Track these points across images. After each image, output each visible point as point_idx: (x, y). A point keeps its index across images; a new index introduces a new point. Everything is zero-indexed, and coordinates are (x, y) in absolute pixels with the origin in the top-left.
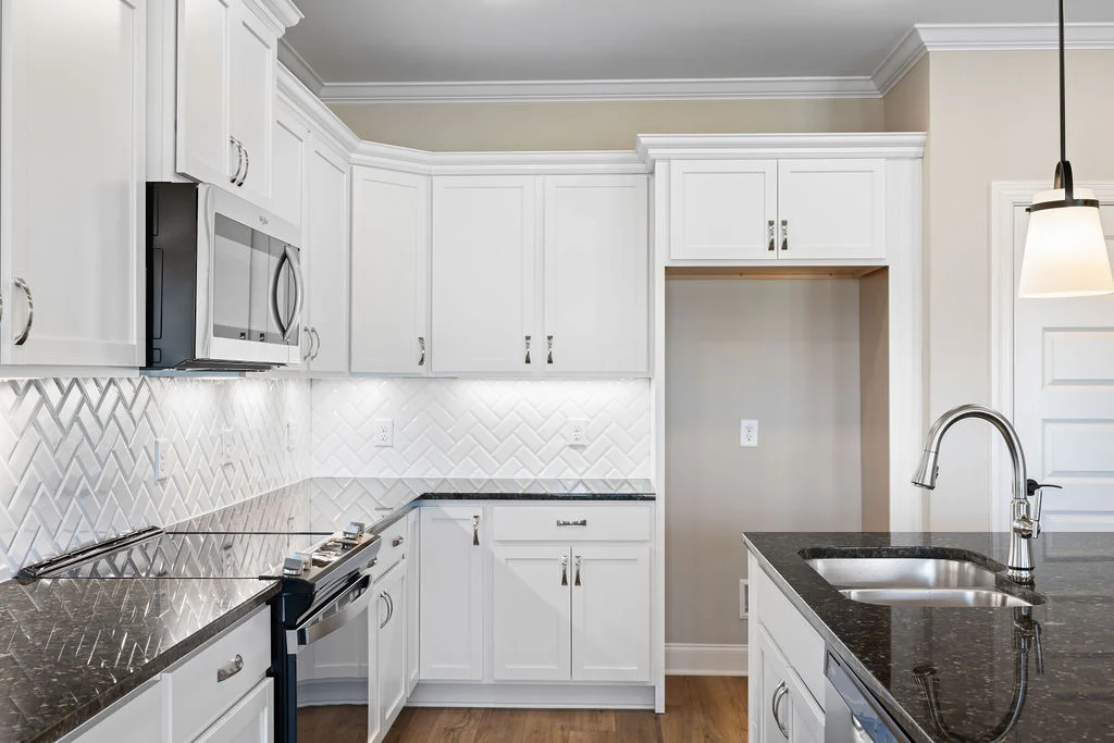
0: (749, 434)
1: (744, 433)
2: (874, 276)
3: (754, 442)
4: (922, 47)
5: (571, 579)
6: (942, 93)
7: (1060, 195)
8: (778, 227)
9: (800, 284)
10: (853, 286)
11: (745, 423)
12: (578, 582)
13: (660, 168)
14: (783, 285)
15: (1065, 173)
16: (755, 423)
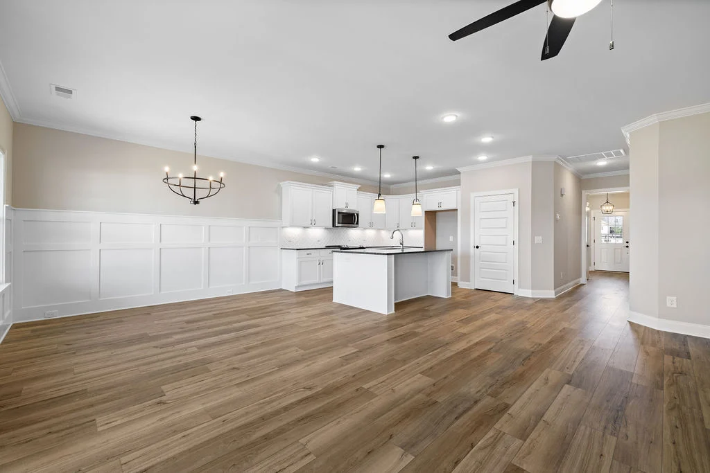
8: (440, 204)
11: (450, 237)
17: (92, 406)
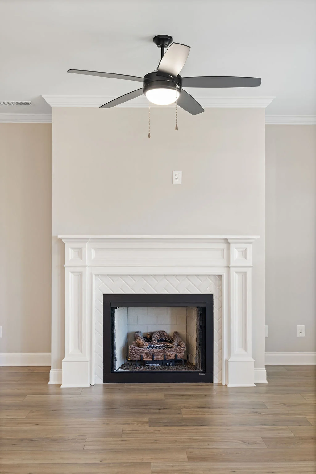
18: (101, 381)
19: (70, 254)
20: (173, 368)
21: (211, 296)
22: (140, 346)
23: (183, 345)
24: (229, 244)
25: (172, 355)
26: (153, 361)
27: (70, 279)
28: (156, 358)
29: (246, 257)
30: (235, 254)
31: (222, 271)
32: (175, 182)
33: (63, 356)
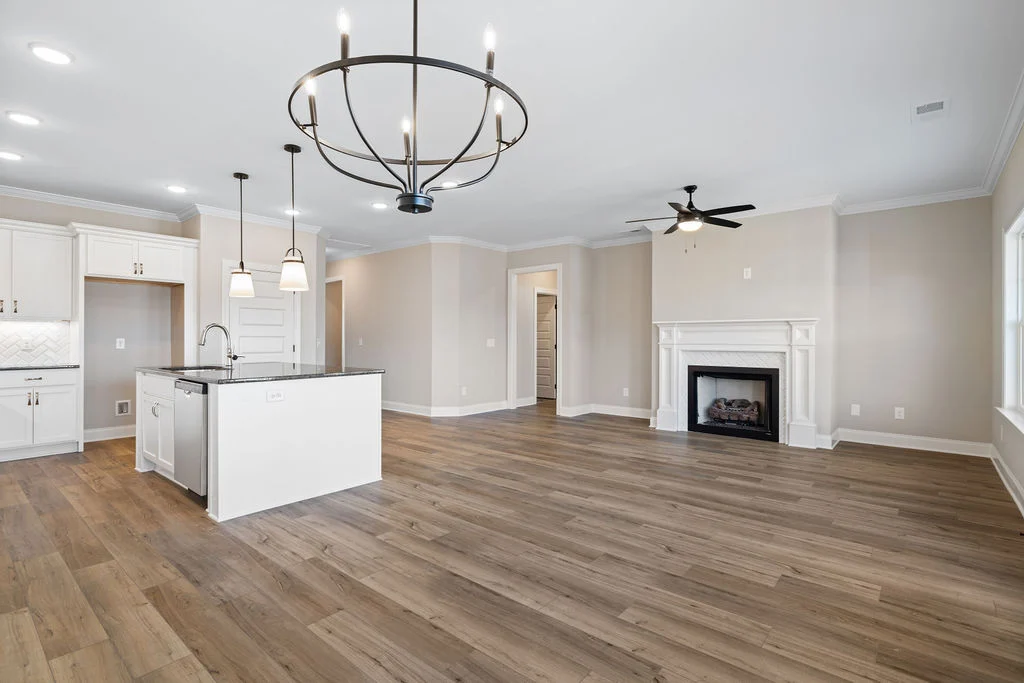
0: (120, 344)
1: (118, 344)
2: (177, 289)
3: (123, 347)
4: (197, 211)
5: (33, 402)
6: (204, 228)
7: (241, 270)
8: (138, 266)
9: (145, 287)
10: (168, 290)
11: (118, 340)
12: (37, 403)
13: (82, 238)
14: (138, 286)
15: (242, 264)
16: (124, 340)
17: (877, 622)
18: (687, 430)
19: (663, 334)
20: (746, 427)
21: (778, 370)
22: (719, 407)
23: (756, 410)
24: (791, 326)
25: (745, 417)
26: (729, 421)
27: (663, 353)
28: (732, 418)
29: (807, 336)
30: (798, 334)
31: (786, 349)
32: (745, 277)
33: (658, 407)
